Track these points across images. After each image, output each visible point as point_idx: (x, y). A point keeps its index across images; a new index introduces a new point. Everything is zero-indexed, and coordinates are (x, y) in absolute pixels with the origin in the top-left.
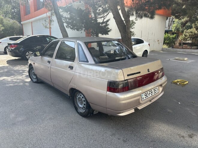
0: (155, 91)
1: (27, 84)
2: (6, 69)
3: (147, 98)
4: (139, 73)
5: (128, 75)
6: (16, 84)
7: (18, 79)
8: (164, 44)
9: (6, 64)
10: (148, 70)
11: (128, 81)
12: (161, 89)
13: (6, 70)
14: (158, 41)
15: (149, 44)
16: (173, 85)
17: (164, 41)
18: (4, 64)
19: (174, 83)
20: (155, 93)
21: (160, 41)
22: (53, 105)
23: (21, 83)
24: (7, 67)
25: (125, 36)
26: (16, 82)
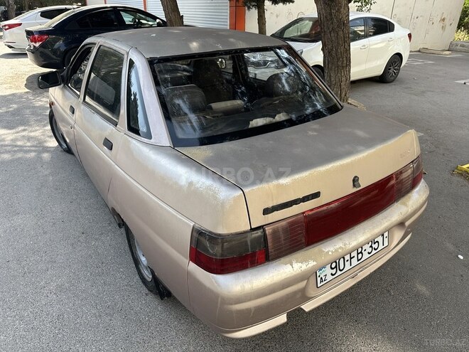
0: (375, 246)
1: (46, 156)
2: (15, 103)
3: (339, 273)
4: (317, 195)
5: (267, 211)
6: (20, 155)
7: (29, 139)
8: (459, 27)
9: (23, 86)
10: (355, 180)
11: (264, 231)
12: (398, 234)
13: (15, 106)
14: (444, 20)
15: (410, 36)
16: (456, 179)
17: (462, 19)
18: (17, 88)
19: (461, 174)
20: (374, 252)
21: (447, 22)
22: (84, 236)
23: (31, 151)
24: (21, 96)
25: (331, 14)
26: (21, 149)
